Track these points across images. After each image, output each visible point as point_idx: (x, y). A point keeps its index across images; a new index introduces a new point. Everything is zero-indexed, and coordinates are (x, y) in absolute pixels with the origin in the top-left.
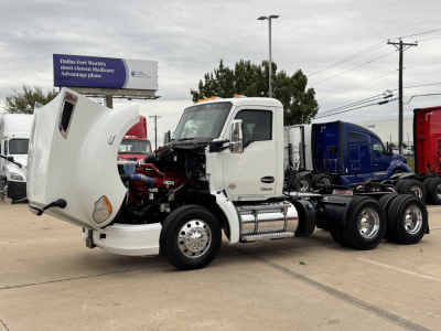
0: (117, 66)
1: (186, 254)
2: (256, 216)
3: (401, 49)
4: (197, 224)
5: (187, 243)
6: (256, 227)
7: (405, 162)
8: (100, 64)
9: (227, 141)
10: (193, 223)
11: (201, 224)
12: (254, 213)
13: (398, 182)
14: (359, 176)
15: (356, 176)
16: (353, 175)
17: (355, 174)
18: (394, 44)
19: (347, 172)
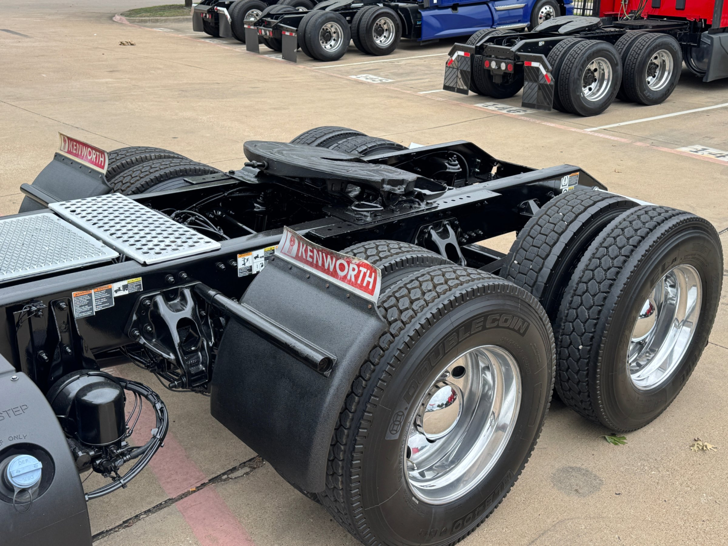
13: (557, 45)
14: (461, 11)
15: (454, 12)
16: (449, 11)
17: (455, 7)
19: (435, 1)
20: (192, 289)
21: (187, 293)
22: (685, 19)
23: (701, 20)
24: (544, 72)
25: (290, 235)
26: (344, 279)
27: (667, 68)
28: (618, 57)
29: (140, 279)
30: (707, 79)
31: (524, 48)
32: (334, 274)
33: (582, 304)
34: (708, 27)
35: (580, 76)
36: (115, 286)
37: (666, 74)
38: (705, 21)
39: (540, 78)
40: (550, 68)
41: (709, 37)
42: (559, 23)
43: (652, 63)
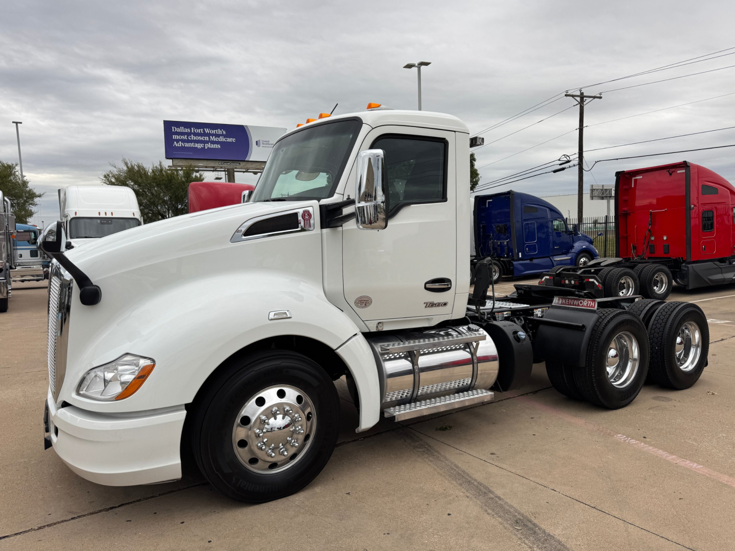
0: (239, 133)
1: (253, 469)
2: (414, 362)
3: (581, 103)
4: (281, 394)
5: (255, 444)
6: (416, 384)
7: (591, 242)
8: (219, 132)
9: (350, 202)
10: (270, 395)
11: (292, 394)
12: (411, 356)
13: (602, 271)
14: (535, 261)
15: (531, 262)
16: (528, 261)
17: (531, 259)
18: (573, 96)
19: (520, 256)
20: (523, 317)
21: (522, 318)
22: (670, 258)
23: (679, 258)
24: (597, 284)
25: (557, 298)
26: (582, 306)
27: (664, 282)
28: (636, 276)
29: (510, 312)
30: (688, 287)
31: (584, 272)
32: (578, 305)
33: (655, 332)
34: (684, 262)
35: (617, 285)
36: (505, 313)
37: (664, 285)
38: (682, 258)
39: (595, 286)
40: (600, 281)
41: (685, 266)
42: (600, 261)
43: (655, 280)
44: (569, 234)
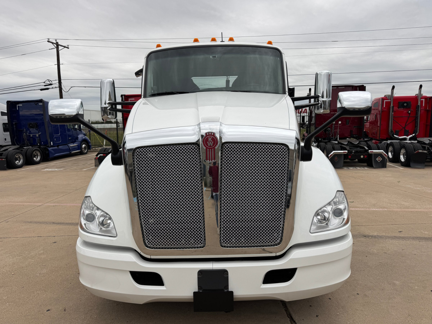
3: (57, 49)
7: (85, 135)
14: (60, 147)
16: (56, 148)
17: (58, 146)
18: (53, 43)
19: (52, 144)
44: (75, 130)
